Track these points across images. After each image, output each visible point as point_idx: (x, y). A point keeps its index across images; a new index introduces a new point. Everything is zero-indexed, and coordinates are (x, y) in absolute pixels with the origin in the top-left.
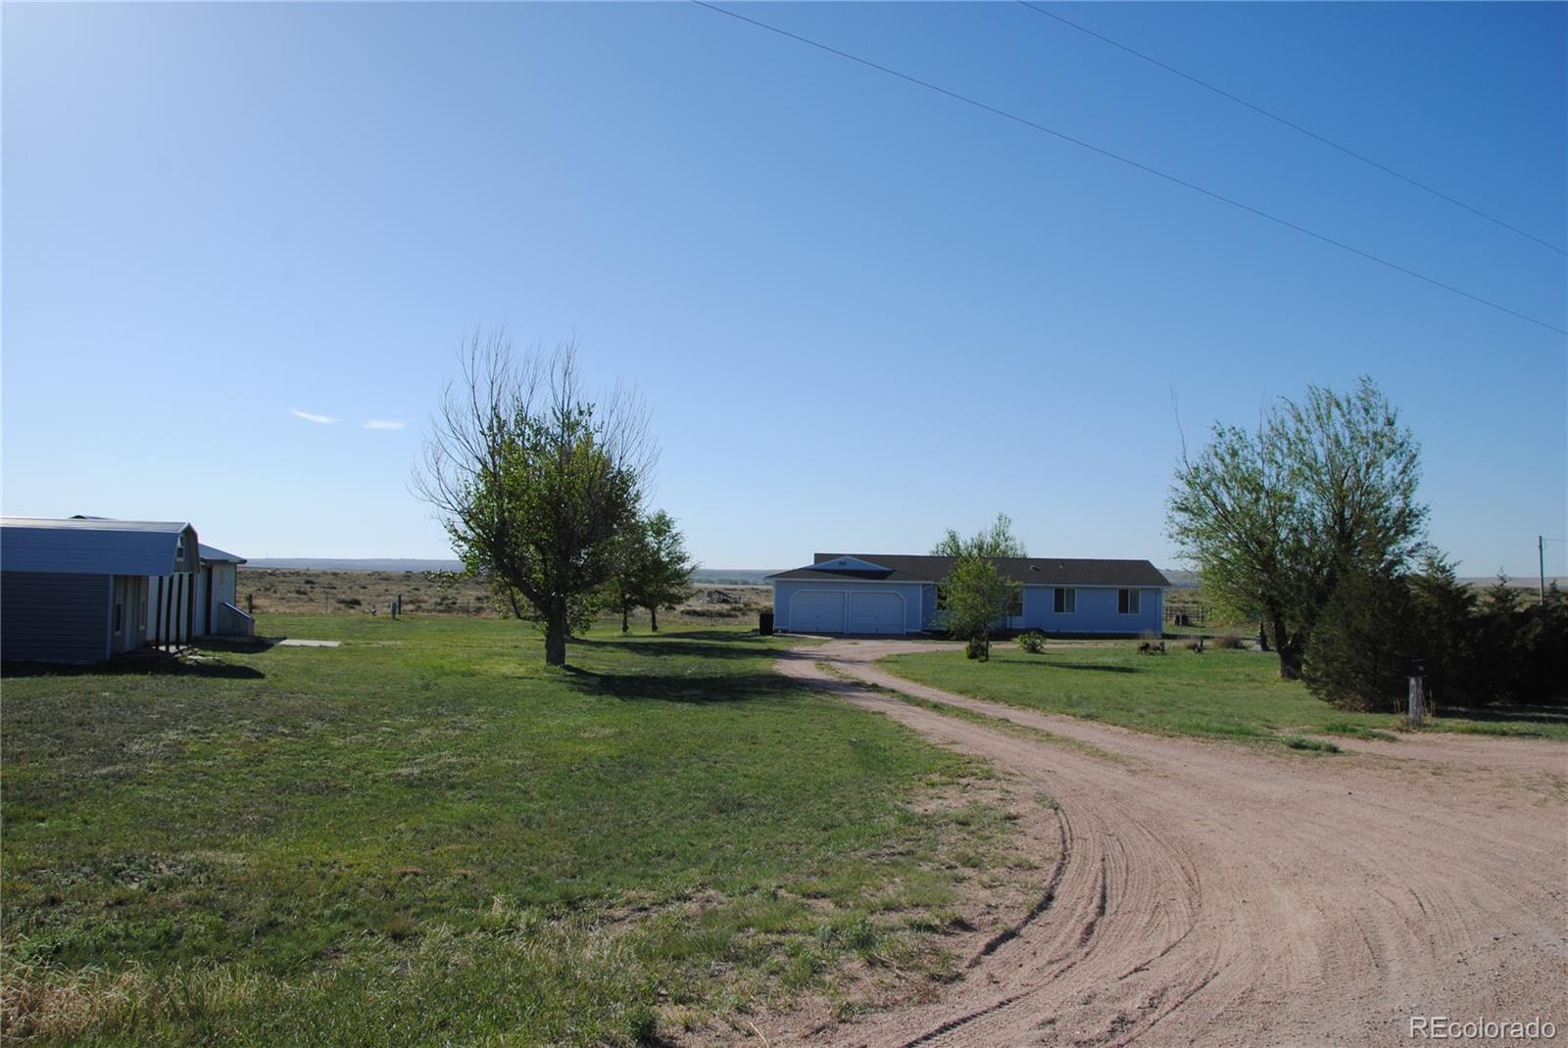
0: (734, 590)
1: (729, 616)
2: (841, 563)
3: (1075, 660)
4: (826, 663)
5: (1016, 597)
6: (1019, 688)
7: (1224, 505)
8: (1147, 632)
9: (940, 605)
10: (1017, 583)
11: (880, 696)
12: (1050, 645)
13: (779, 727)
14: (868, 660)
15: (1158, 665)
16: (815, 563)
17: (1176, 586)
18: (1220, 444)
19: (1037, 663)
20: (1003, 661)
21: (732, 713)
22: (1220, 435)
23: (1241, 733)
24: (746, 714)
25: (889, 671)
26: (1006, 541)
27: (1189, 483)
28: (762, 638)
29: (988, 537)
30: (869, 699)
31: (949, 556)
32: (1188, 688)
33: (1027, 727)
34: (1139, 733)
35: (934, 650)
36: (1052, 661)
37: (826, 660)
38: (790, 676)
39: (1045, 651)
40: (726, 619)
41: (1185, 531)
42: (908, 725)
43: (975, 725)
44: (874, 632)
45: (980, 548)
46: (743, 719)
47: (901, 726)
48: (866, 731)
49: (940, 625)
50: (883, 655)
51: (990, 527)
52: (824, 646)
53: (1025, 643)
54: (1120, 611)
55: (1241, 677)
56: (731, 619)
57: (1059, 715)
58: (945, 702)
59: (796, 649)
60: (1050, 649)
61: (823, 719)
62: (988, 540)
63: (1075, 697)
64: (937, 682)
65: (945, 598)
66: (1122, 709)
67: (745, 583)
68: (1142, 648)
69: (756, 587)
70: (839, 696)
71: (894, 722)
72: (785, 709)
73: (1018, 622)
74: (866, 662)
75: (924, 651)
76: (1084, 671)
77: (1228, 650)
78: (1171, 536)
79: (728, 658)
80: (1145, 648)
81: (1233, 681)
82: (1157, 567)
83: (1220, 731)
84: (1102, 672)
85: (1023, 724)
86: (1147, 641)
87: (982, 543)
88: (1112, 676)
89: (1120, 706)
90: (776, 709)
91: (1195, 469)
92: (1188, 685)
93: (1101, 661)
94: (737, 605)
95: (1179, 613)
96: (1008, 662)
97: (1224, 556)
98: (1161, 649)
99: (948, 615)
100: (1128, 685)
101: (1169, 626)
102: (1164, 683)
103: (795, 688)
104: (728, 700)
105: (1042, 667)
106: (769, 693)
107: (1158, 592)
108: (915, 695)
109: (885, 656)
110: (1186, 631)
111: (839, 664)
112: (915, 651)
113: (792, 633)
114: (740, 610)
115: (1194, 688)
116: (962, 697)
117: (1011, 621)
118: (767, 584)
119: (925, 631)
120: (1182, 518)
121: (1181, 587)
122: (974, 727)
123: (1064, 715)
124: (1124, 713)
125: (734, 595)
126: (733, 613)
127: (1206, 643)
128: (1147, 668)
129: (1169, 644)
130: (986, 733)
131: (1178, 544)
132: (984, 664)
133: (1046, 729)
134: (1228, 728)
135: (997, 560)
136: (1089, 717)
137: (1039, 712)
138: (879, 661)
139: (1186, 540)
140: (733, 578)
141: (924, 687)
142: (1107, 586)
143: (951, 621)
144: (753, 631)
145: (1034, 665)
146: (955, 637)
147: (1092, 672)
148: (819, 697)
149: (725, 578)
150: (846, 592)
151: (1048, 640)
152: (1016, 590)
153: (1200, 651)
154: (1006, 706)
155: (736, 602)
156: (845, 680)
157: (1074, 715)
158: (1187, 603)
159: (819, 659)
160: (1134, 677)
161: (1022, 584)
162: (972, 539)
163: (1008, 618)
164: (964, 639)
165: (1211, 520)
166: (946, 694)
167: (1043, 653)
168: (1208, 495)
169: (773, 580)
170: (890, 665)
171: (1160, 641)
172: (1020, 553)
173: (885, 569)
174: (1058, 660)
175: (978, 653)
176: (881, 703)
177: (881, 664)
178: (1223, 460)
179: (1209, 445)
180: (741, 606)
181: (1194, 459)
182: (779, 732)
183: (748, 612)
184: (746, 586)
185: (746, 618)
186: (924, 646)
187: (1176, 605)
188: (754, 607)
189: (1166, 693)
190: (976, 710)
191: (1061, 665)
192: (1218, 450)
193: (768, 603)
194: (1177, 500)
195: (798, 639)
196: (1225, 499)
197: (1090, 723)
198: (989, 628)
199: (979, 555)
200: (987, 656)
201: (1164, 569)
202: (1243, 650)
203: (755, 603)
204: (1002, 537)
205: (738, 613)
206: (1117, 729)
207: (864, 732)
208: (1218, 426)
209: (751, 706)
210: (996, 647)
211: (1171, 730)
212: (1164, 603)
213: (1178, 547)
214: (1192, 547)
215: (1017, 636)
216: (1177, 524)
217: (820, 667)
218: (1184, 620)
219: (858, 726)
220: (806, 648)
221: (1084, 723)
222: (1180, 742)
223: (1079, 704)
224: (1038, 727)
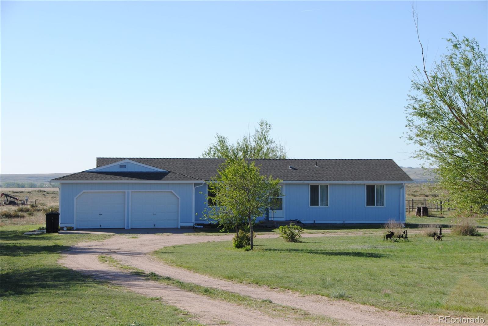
0: (22, 192)
1: (17, 216)
2: (121, 166)
3: (328, 247)
4: (108, 256)
5: (276, 193)
6: (280, 272)
7: (459, 109)
8: (392, 222)
9: (210, 202)
10: (277, 181)
11: (157, 283)
12: (307, 235)
13: (63, 317)
14: (146, 252)
15: (401, 251)
16: (97, 167)
17: (417, 182)
18: (456, 55)
19: (296, 250)
20: (266, 250)
21: (18, 306)
22: (455, 46)
23: (478, 311)
24: (32, 306)
25: (166, 261)
26: (267, 144)
27: (427, 92)
28: (48, 235)
29: (252, 140)
30: (147, 287)
31: (220, 159)
32: (429, 271)
33: (287, 307)
34: (386, 311)
35: (206, 241)
36: (309, 249)
37: (108, 253)
38: (74, 269)
39: (303, 240)
40: (13, 220)
41: (422, 133)
42: (182, 309)
43: (242, 307)
44: (153, 227)
45: (245, 152)
46: (29, 312)
47: (175, 310)
48: (144, 315)
49: (210, 219)
50: (160, 247)
51: (253, 133)
52: (107, 241)
53: (285, 233)
54: (368, 204)
55: (477, 261)
56: (18, 220)
57: (316, 296)
58: (215, 287)
59: (81, 244)
60: (307, 238)
61: (105, 306)
62: (253, 144)
63: (328, 279)
64: (208, 270)
65: (214, 196)
66: (370, 290)
67: (32, 186)
68: (388, 236)
69: (42, 189)
70: (120, 285)
71: (170, 307)
72: (69, 299)
73: (278, 215)
74: (144, 254)
75: (196, 242)
76: (337, 257)
77: (465, 237)
78: (411, 139)
79: (14, 256)
80: (390, 236)
81: (470, 264)
82: (400, 166)
83: (459, 309)
84: (352, 257)
85: (283, 305)
86: (391, 230)
87: (247, 147)
88: (361, 261)
89: (369, 287)
90: (60, 300)
91: (433, 77)
92: (429, 268)
93: (352, 248)
94: (24, 207)
95: (420, 205)
96: (270, 250)
97: (459, 154)
98: (405, 237)
99: (217, 210)
100: (375, 268)
101: (411, 217)
102: (407, 267)
103: (79, 280)
104: (13, 295)
105: (300, 254)
106: (55, 286)
107: (401, 187)
108: (188, 282)
109: (162, 247)
110: (425, 220)
111: (119, 257)
112: (188, 243)
113: (77, 230)
114: (27, 210)
115: (434, 271)
116: (230, 282)
117: (273, 214)
118: (53, 187)
119: (198, 225)
120: (422, 122)
121: (422, 182)
122: (241, 309)
123: (320, 296)
124: (372, 293)
125: (21, 197)
126: (20, 213)
127: (445, 231)
128: (391, 254)
129: (411, 232)
130: (251, 314)
131: (418, 145)
132: (250, 252)
133: (304, 308)
134: (466, 307)
135: (258, 161)
136: (341, 297)
137: (297, 294)
138: (156, 253)
139: (424, 141)
140: (20, 182)
141: (197, 274)
142: (355, 182)
143: (220, 215)
144: (40, 229)
145: (293, 252)
146: (223, 229)
147: (344, 257)
148: (101, 287)
149: (12, 181)
150: (126, 191)
151: (305, 230)
152: (277, 187)
153: (439, 238)
154: (269, 289)
155: (23, 204)
156: (125, 271)
157: (328, 296)
158: (427, 196)
159: (103, 253)
160: (381, 262)
161: (282, 181)
162: (238, 143)
163: (270, 211)
164: (232, 231)
165: (446, 123)
166: (216, 279)
167: (301, 242)
168: (444, 101)
169: (58, 183)
170: (166, 256)
171: (403, 230)
172: (279, 155)
173: (161, 170)
174: (314, 247)
175: (244, 243)
176: (158, 290)
177: (159, 255)
178: (458, 70)
179: (446, 56)
180: (29, 207)
181: (431, 69)
182: (63, 321)
183: (35, 213)
184: (33, 189)
185: (33, 218)
186: (197, 238)
187: (417, 198)
188: (40, 207)
189: (409, 275)
190: (242, 294)
191: (316, 252)
192: (454, 60)
193: (53, 204)
194: (417, 106)
195: (83, 236)
196: (460, 104)
197: (342, 302)
198: (253, 220)
199: (244, 156)
200: (252, 246)
201: (406, 167)
202: (478, 237)
203: (42, 204)
204: (263, 141)
205: (25, 214)
206: (366, 307)
207: (142, 317)
208: (453, 38)
209: (36, 299)
210: (260, 238)
211: (415, 308)
212: (406, 196)
213: (417, 147)
214: (429, 148)
215: (278, 228)
216: (416, 127)
217: (103, 260)
218: (424, 211)
219: (136, 312)
220: (90, 243)
221: (337, 303)
222: (423, 319)
223: (332, 286)
224: (297, 307)
